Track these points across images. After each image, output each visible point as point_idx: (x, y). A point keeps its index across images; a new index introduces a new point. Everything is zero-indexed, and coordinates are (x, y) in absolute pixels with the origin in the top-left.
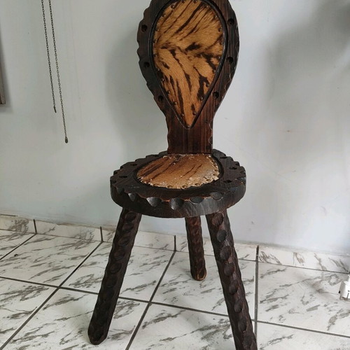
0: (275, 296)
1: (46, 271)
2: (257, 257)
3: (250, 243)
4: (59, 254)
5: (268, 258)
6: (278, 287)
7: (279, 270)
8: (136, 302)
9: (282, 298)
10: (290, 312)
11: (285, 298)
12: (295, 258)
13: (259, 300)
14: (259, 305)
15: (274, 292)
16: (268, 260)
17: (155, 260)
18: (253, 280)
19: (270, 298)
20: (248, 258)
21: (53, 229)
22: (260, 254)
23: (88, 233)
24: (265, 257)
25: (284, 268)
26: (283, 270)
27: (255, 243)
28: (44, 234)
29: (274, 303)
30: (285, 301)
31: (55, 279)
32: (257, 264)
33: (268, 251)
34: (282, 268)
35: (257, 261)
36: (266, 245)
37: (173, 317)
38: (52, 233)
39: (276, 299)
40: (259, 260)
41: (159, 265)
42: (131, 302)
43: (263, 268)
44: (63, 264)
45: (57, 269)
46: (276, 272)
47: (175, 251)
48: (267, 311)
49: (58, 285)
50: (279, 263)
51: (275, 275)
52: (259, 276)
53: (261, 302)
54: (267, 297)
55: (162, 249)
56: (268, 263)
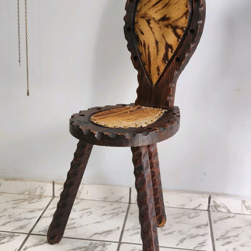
0: (228, 235)
1: (10, 222)
2: (209, 206)
3: (202, 193)
4: (14, 208)
5: (219, 206)
6: (229, 229)
7: (229, 217)
8: (107, 243)
9: (234, 236)
10: (241, 246)
11: (236, 236)
12: (243, 206)
13: (215, 239)
14: (215, 242)
15: (227, 233)
16: (219, 209)
17: (114, 211)
18: (207, 225)
19: (223, 237)
20: (201, 208)
22: (212, 203)
23: (39, 188)
24: (216, 206)
25: (234, 215)
26: (233, 217)
27: (207, 193)
29: (228, 240)
30: (236, 239)
31: (21, 227)
32: (209, 213)
33: (219, 200)
34: (231, 215)
35: (208, 210)
36: (217, 194)
39: (229, 238)
40: (211, 210)
41: (118, 214)
42: (102, 243)
43: (215, 216)
44: (23, 216)
45: (19, 220)
46: (227, 218)
47: (130, 203)
48: (223, 245)
50: (229, 211)
51: (226, 220)
52: (212, 222)
53: (217, 240)
54: (222, 236)
55: (117, 201)
56: (219, 211)
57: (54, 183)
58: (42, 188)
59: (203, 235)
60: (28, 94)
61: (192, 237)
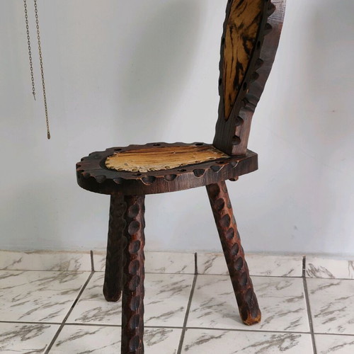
0: (331, 310)
1: (36, 310)
2: (304, 272)
3: (294, 254)
4: (40, 290)
5: (318, 271)
6: (333, 301)
7: (332, 284)
8: (167, 329)
9: (339, 310)
10: (349, 322)
11: (342, 310)
12: (351, 268)
13: (313, 315)
14: (314, 319)
15: (329, 306)
16: (318, 274)
17: (174, 286)
18: (302, 297)
19: (324, 312)
20: (293, 274)
21: (19, 261)
22: (308, 267)
23: (72, 262)
24: (314, 271)
25: (338, 281)
26: (338, 284)
27: (300, 254)
28: (5, 269)
29: (330, 316)
30: (342, 313)
31: (52, 316)
32: (305, 280)
33: (317, 263)
34: (335, 282)
35: (304, 277)
36: (314, 255)
37: (217, 338)
38: (17, 266)
39: (333, 312)
40: (307, 276)
41: (181, 290)
42: (161, 330)
43: (312, 284)
44: (53, 300)
45: (49, 306)
46: (329, 286)
47: (196, 273)
48: (324, 323)
49: (61, 322)
50: (332, 277)
51: (328, 289)
52: (309, 292)
53: (316, 316)
54: (322, 311)
55: (179, 273)
56: (318, 277)
57: (92, 253)
58: (76, 261)
59: (296, 311)
60: (49, 137)
61: (282, 314)
